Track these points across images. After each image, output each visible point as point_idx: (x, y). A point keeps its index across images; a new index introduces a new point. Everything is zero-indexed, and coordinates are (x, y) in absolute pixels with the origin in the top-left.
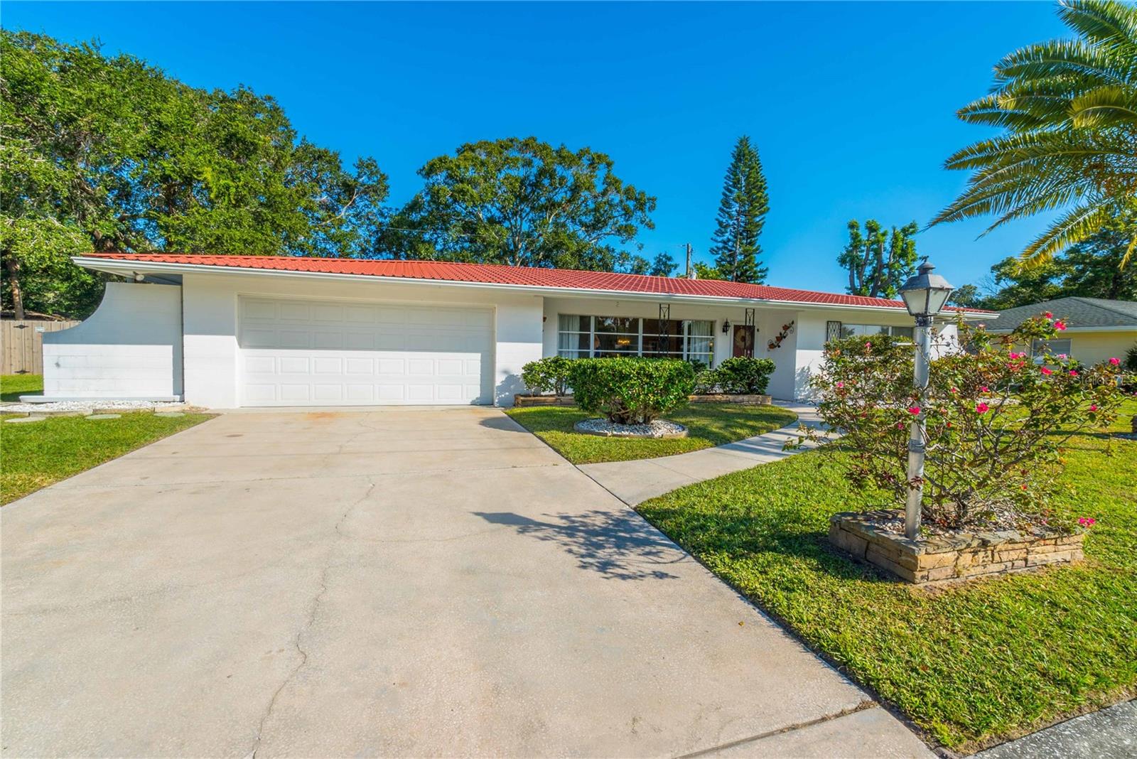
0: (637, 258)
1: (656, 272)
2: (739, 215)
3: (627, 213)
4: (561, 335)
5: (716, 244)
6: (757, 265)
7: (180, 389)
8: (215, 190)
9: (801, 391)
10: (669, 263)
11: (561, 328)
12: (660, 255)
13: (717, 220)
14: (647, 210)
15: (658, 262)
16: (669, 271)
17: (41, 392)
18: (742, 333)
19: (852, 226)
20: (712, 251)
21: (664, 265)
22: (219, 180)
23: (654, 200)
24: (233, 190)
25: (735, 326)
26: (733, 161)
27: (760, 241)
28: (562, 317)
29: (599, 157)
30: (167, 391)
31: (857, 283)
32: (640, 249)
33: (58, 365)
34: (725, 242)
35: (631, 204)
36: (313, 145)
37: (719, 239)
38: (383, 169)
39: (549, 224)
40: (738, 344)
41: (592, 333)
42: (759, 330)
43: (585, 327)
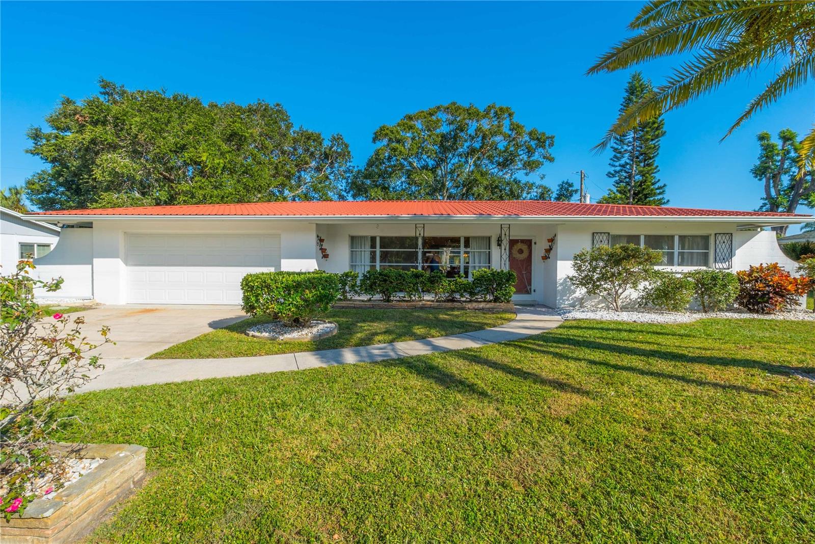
0: (541, 186)
1: (558, 198)
2: (634, 141)
3: (530, 151)
4: (352, 251)
5: (613, 168)
6: (653, 184)
9: (564, 300)
10: (570, 189)
11: (352, 246)
12: (563, 183)
13: (612, 147)
14: (547, 147)
15: (561, 188)
16: (571, 195)
19: (762, 138)
20: (610, 175)
21: (566, 191)
23: (552, 137)
26: (626, 95)
27: (657, 161)
28: (353, 239)
29: (501, 109)
30: (89, 295)
31: (773, 193)
32: (542, 178)
33: (39, 277)
34: (623, 166)
35: (533, 143)
36: (307, 131)
37: (617, 164)
38: (346, 140)
39: (470, 166)
40: (514, 256)
41: (378, 250)
42: (535, 243)
43: (373, 246)
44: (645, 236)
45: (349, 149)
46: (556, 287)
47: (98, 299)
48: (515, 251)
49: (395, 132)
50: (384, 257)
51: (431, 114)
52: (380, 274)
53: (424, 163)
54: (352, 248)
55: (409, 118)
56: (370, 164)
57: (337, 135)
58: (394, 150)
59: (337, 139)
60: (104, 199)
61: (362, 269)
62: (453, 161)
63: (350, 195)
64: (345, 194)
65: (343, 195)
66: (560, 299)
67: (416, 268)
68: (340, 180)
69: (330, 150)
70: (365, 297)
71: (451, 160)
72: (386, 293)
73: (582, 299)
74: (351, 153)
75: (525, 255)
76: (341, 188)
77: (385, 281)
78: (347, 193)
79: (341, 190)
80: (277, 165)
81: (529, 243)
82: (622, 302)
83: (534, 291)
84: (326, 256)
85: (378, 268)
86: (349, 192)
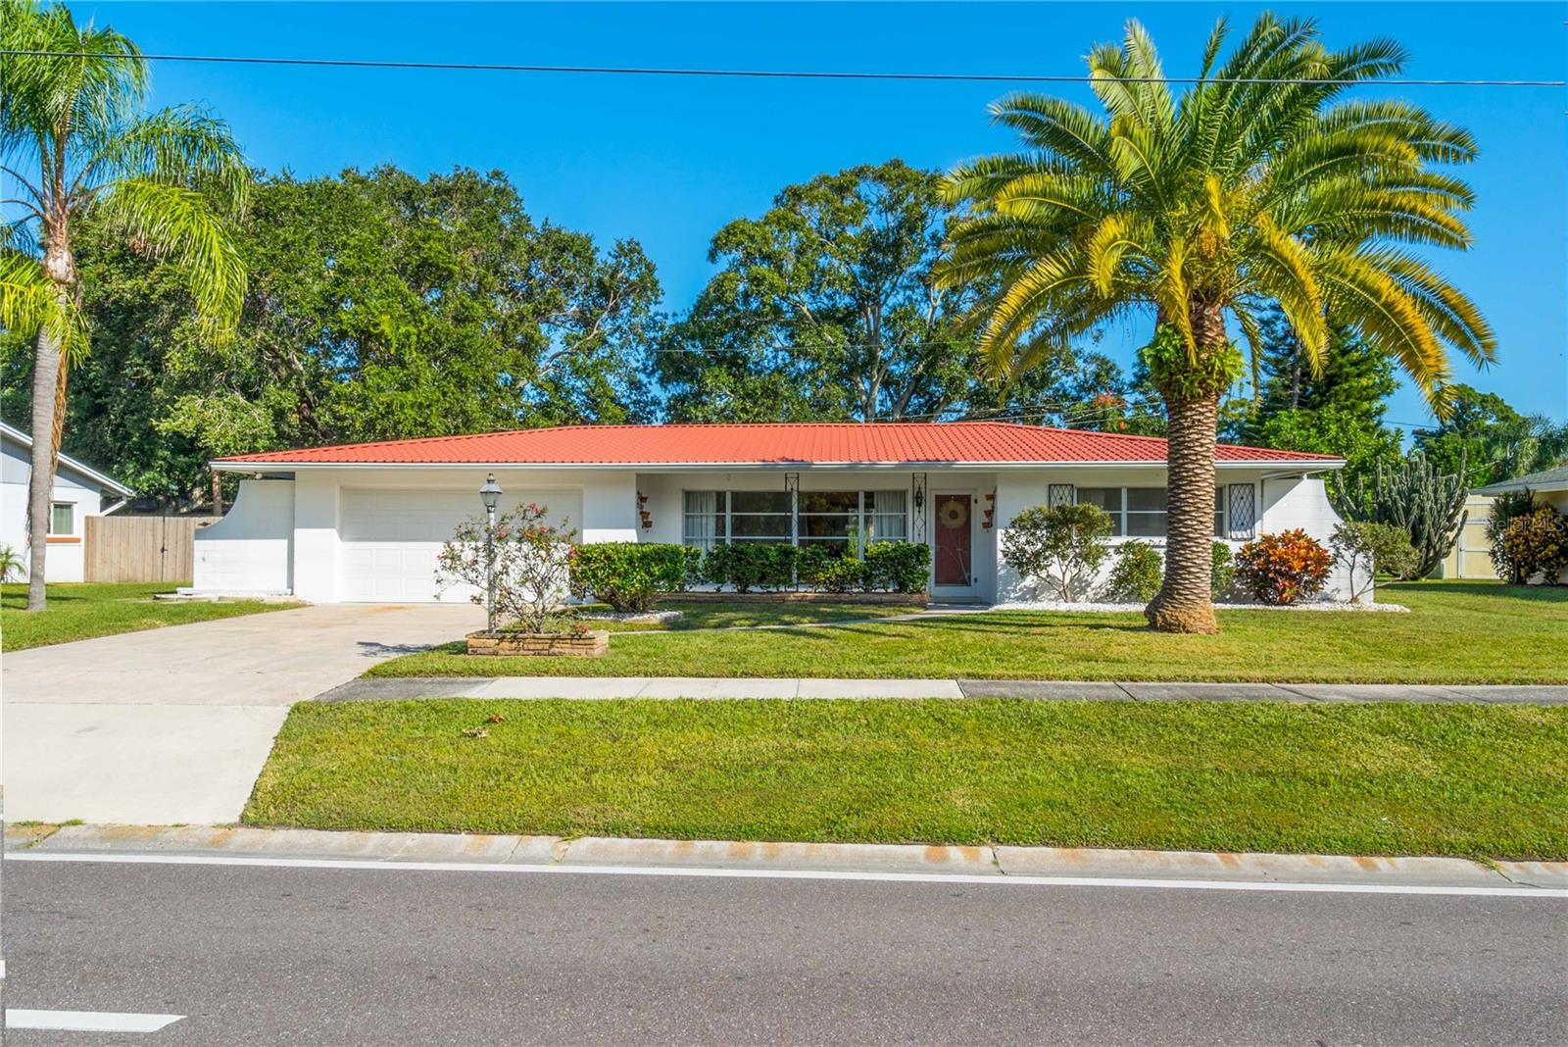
4: (687, 517)
7: (291, 586)
8: (394, 341)
9: (1008, 592)
11: (687, 508)
17: (191, 586)
18: (952, 505)
22: (398, 328)
24: (414, 338)
25: (938, 498)
28: (689, 495)
30: (283, 586)
33: (204, 559)
36: (559, 231)
38: (649, 255)
39: (934, 308)
40: (944, 522)
41: (728, 515)
42: (976, 501)
43: (721, 507)
44: (1130, 490)
45: (656, 275)
46: (996, 571)
47: (301, 594)
48: (944, 515)
49: (758, 238)
50: (739, 526)
51: (841, 190)
52: (733, 550)
53: (826, 301)
54: (687, 511)
55: (794, 194)
56: (702, 307)
57: (629, 244)
58: (757, 281)
59: (629, 251)
60: (180, 409)
61: (705, 547)
62: (891, 301)
63: (654, 380)
64: (642, 377)
65: (639, 381)
66: (1003, 590)
67: (790, 541)
68: (634, 345)
69: (612, 277)
70: (711, 588)
71: (888, 296)
72: (741, 581)
73: (1035, 589)
74: (660, 285)
75: (959, 522)
76: (634, 364)
77: (740, 559)
78: (649, 376)
79: (636, 369)
80: (506, 322)
81: (965, 501)
82: (1095, 594)
83: (976, 580)
84: (647, 525)
85: (728, 542)
86: (653, 372)
